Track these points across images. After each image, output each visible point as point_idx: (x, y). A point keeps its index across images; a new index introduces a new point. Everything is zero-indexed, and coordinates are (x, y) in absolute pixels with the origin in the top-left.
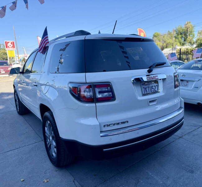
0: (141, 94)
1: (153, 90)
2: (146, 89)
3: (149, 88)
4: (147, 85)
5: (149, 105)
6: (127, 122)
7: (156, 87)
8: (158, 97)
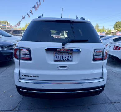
0: (53, 60)
1: (65, 59)
2: (58, 57)
3: (62, 57)
4: (60, 54)
5: (59, 69)
6: (38, 77)
7: (70, 57)
8: (68, 65)
